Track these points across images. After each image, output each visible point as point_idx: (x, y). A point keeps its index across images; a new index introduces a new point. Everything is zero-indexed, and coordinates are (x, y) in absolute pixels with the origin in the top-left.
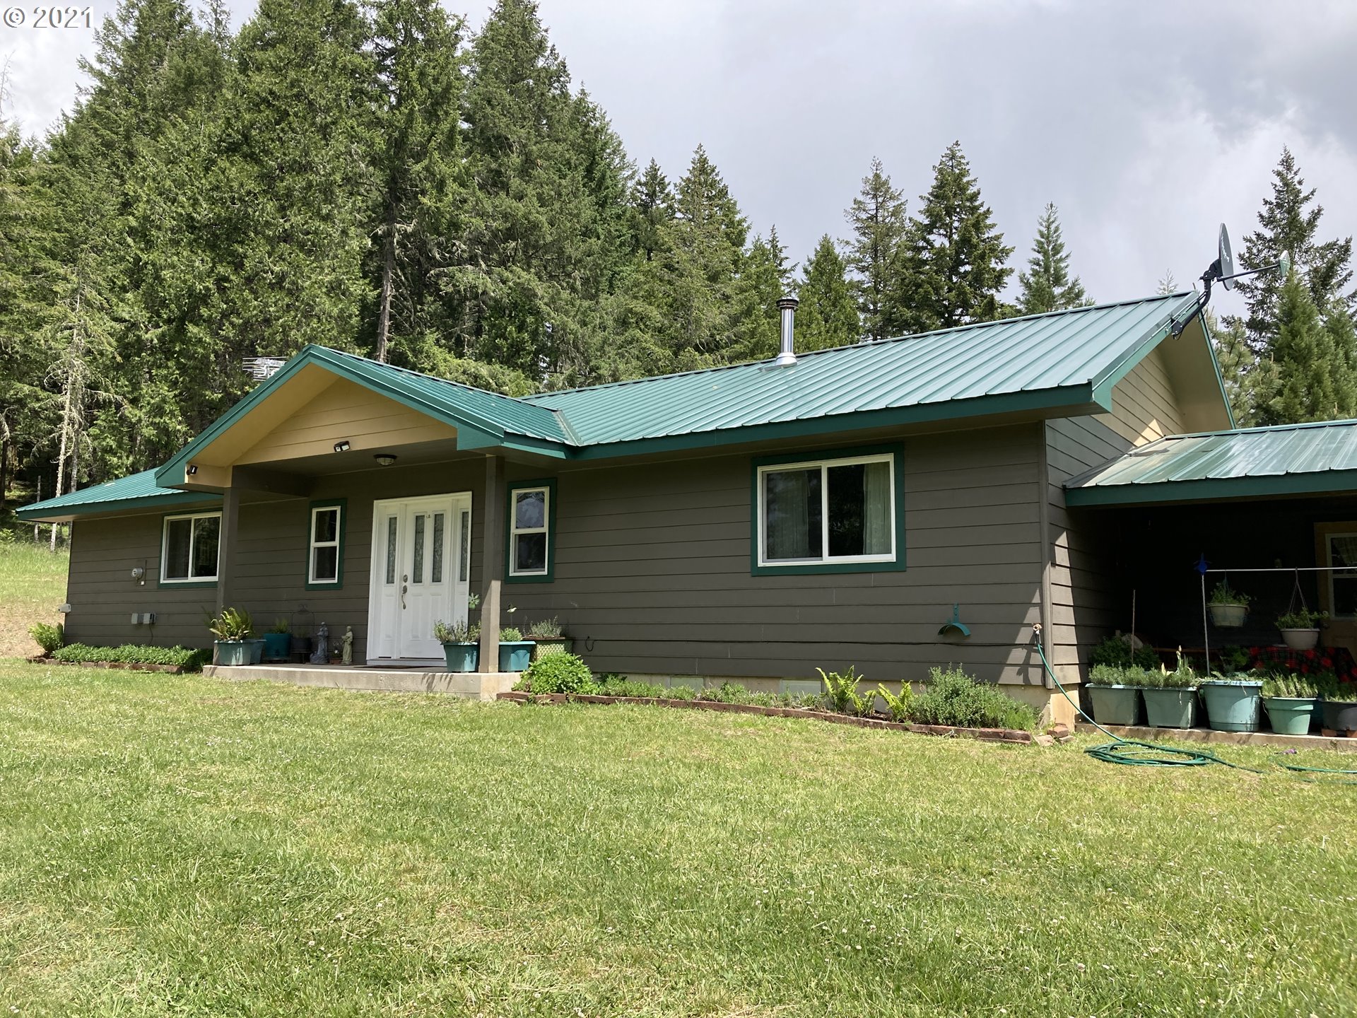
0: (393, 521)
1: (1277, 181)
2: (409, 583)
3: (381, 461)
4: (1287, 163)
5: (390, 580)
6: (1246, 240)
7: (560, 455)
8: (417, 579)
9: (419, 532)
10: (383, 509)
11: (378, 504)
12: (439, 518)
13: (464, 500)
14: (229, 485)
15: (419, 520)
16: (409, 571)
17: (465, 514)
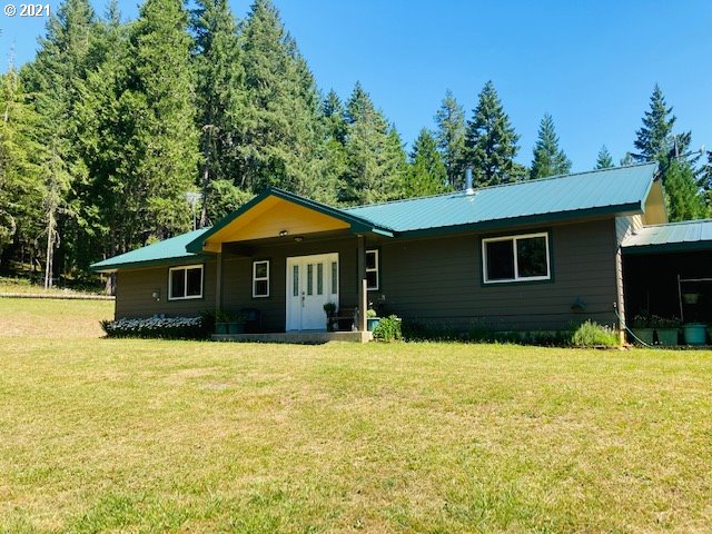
0: (296, 268)
1: (652, 103)
2: (305, 295)
3: (297, 240)
4: (657, 95)
5: (296, 293)
6: (638, 134)
7: (391, 235)
8: (310, 293)
9: (310, 272)
10: (291, 261)
11: (289, 259)
12: (320, 266)
13: (334, 257)
14: (220, 251)
15: (310, 267)
16: (305, 289)
17: (334, 264)
